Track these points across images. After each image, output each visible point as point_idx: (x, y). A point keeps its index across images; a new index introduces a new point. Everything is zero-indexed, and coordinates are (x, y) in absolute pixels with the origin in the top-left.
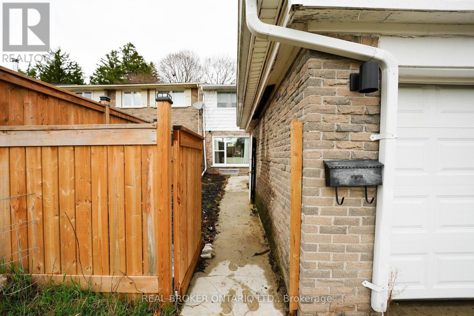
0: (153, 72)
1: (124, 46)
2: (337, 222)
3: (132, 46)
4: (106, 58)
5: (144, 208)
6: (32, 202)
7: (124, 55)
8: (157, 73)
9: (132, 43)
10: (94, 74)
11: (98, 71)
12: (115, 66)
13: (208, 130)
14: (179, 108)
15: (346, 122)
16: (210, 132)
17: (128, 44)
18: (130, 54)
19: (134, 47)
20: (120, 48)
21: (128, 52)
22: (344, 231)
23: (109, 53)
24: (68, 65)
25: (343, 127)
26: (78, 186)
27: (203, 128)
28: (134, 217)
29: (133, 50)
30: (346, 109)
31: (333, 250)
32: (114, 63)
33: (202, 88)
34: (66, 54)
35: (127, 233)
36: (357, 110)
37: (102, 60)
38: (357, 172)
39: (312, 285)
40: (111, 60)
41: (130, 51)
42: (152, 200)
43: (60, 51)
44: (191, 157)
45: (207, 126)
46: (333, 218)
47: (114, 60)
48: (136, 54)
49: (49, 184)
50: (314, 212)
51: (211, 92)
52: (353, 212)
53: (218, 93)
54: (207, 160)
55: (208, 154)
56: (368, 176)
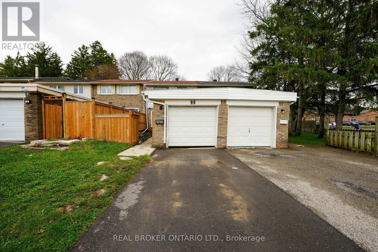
0: (114, 60)
1: (93, 44)
2: (158, 130)
3: (99, 43)
4: (78, 51)
5: (127, 128)
6: (106, 127)
7: (93, 49)
8: (116, 61)
9: (98, 41)
10: (70, 63)
11: (73, 61)
12: (85, 56)
13: (149, 107)
14: (133, 95)
15: (160, 114)
16: (150, 108)
17: (95, 42)
18: (97, 49)
19: (100, 44)
20: (90, 45)
21: (96, 48)
22: (159, 131)
23: (81, 46)
24: (50, 55)
25: (159, 114)
26: (115, 124)
27: (146, 106)
28: (125, 130)
29: (99, 46)
30: (159, 112)
31: (158, 134)
32: (85, 55)
33: (145, 85)
34: (49, 48)
35: (124, 132)
36: (161, 112)
37: (75, 52)
38: (160, 122)
39: (154, 140)
40: (82, 52)
41: (97, 47)
42: (128, 127)
43: (44, 45)
44: (135, 120)
45: (148, 105)
46: (157, 129)
47: (85, 52)
48: (101, 49)
49: (110, 124)
50: (154, 128)
51: (150, 87)
52: (161, 128)
53: (154, 87)
54: (148, 123)
55: (149, 120)
56: (162, 122)
